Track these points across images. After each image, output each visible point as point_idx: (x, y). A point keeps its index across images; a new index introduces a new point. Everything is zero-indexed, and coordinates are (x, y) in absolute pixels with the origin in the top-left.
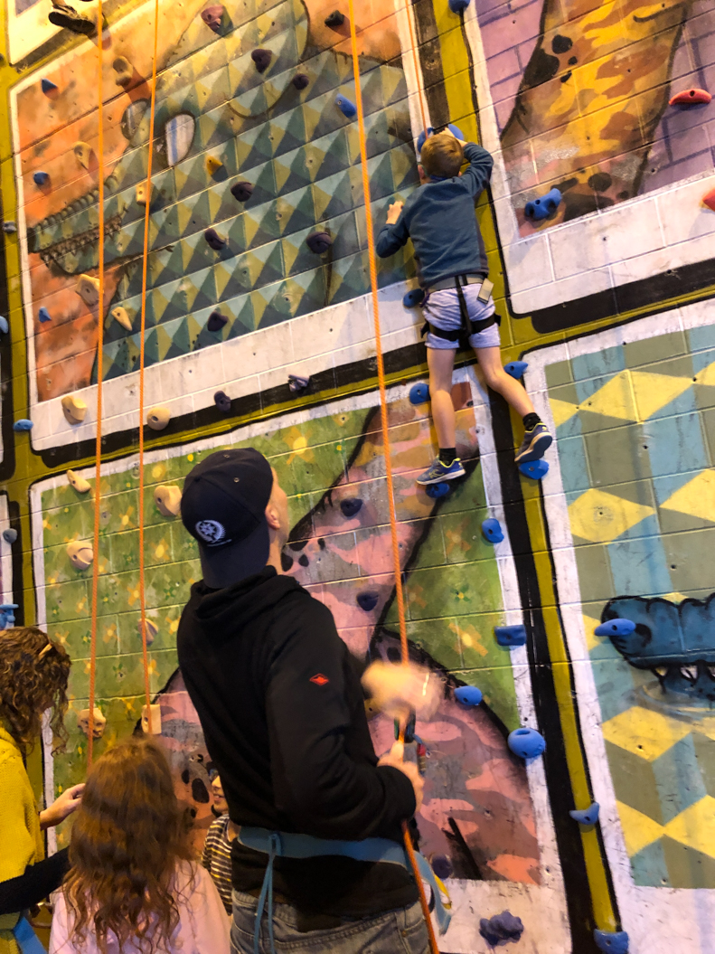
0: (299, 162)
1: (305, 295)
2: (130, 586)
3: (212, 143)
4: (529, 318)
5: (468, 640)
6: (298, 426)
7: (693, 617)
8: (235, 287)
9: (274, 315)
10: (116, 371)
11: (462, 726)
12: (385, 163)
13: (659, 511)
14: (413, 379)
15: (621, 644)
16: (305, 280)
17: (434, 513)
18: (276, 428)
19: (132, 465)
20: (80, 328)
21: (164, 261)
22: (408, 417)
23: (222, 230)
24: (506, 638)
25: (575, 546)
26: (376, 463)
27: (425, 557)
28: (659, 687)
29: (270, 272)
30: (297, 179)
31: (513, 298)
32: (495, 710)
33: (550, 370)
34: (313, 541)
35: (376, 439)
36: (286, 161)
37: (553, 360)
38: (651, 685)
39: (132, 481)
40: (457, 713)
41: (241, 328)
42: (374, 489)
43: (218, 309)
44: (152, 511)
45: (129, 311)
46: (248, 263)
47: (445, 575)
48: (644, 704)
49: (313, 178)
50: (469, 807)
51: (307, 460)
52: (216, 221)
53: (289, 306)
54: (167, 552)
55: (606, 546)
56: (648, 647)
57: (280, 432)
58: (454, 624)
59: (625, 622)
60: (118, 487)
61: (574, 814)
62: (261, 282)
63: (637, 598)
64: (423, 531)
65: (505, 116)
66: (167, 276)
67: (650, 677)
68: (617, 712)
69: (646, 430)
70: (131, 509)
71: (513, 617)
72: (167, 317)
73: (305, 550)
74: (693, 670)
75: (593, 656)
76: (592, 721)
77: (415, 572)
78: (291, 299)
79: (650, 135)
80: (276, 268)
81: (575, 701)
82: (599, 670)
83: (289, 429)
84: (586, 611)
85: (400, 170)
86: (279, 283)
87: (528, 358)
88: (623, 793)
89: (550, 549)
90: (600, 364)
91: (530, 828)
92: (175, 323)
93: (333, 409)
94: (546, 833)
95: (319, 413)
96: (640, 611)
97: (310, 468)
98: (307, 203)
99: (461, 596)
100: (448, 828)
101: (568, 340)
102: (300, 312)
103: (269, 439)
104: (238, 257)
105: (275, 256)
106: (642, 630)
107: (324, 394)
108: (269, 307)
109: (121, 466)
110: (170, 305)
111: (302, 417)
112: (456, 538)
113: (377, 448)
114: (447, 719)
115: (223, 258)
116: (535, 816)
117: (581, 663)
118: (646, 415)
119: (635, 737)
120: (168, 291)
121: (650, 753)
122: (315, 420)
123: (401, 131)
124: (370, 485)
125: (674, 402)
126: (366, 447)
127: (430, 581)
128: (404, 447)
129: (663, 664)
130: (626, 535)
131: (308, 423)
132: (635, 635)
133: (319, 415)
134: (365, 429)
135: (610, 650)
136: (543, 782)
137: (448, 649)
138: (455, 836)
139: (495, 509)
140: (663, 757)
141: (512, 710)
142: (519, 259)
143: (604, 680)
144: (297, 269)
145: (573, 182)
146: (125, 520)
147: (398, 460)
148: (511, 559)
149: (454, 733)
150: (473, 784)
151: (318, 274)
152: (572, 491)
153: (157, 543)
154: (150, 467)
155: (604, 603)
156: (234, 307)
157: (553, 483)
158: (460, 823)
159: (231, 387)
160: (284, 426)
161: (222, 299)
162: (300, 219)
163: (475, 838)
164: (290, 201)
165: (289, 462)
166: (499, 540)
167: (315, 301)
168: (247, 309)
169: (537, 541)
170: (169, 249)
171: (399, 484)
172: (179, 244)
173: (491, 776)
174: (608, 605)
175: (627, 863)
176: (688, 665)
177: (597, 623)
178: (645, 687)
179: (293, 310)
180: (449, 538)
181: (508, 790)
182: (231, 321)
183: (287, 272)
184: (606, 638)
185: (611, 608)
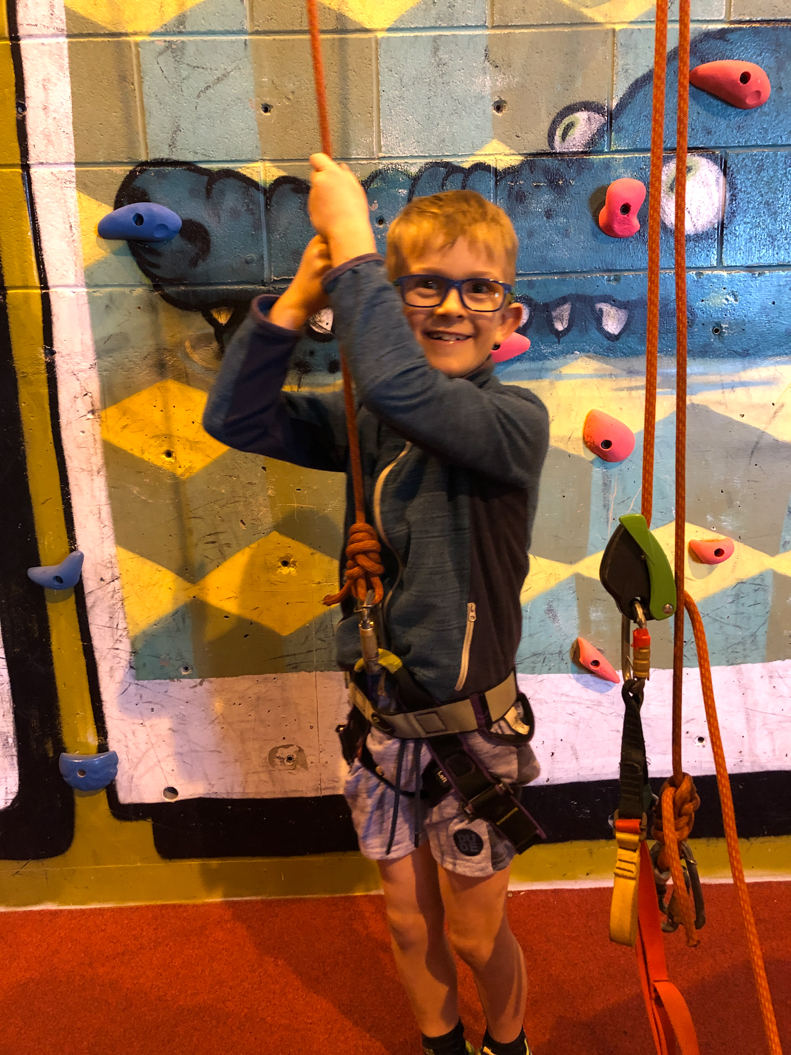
7: (290, 213)
15: (150, 258)
25: (68, 36)
28: (215, 345)
38: (200, 341)
48: (185, 377)
55: (137, 44)
56: (202, 267)
61: (35, 573)
63: (190, 166)
67: (198, 325)
75: (92, 280)
76: (83, 406)
81: (51, 367)
84: (83, 185)
89: (14, 37)
96: (193, 193)
106: (194, 232)
117: (67, 292)
119: (161, 436)
121: (186, 463)
129: (224, 302)
130: (180, 24)
132: (178, 242)
135: (128, 265)
140: (209, 470)
143: (111, 326)
155: (122, 171)
174: (131, 176)
175: (125, 646)
177: (104, 211)
178: (187, 344)
184: (121, 244)
185: (138, 183)
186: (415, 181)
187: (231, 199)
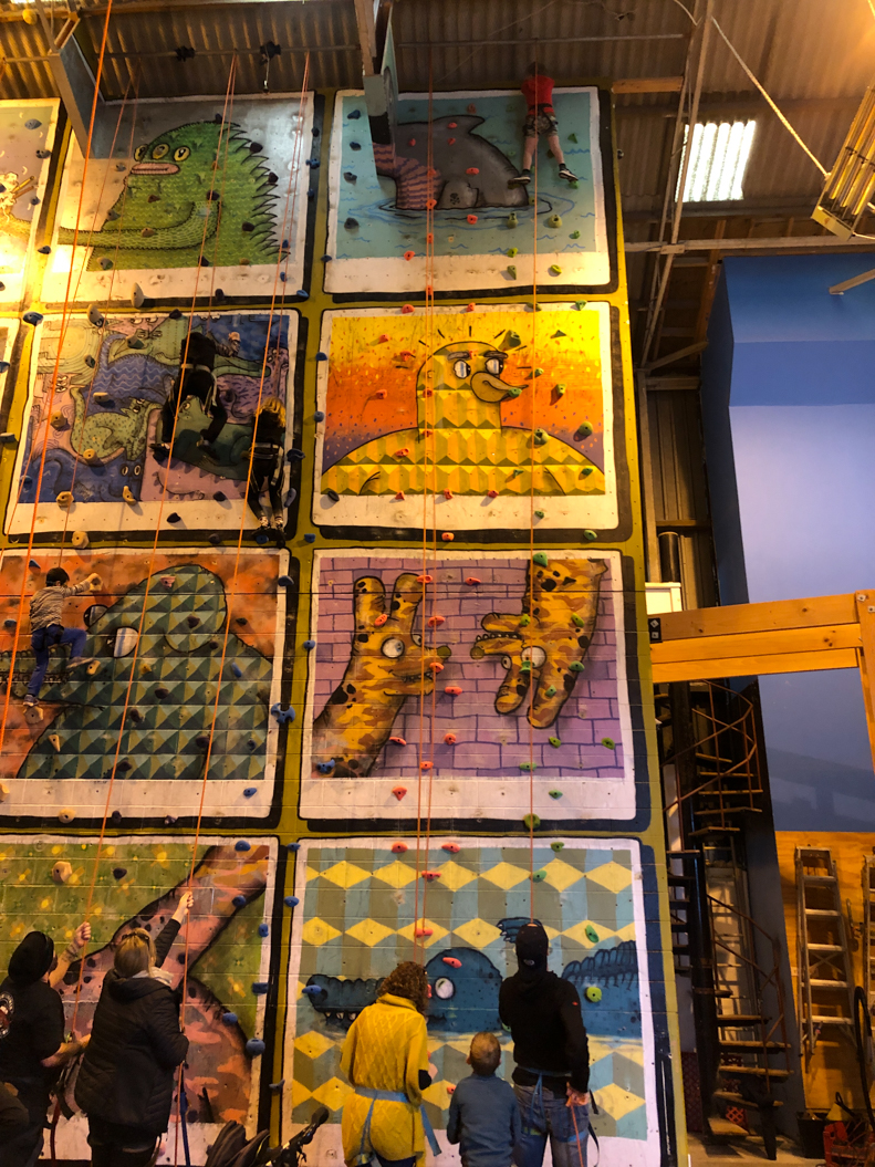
0: (201, 690)
1: (186, 769)
2: (14, 924)
3: (148, 654)
4: (306, 822)
5: (237, 988)
6: (163, 845)
7: (347, 988)
8: (142, 748)
9: (164, 774)
10: (38, 775)
11: (222, 1035)
12: (251, 711)
13: (344, 935)
14: (239, 836)
16: (189, 760)
17: (234, 914)
18: (149, 842)
19: (37, 841)
20: (17, 736)
21: (95, 715)
22: (231, 856)
23: (142, 711)
24: (258, 989)
25: (302, 944)
26: (207, 878)
27: (223, 938)
29: (167, 748)
30: (197, 699)
31: (301, 808)
32: (243, 1028)
33: (311, 851)
34: (157, 917)
35: (209, 864)
36: (194, 686)
37: (313, 847)
38: (322, 1021)
39: (34, 852)
40: (222, 1028)
41: (140, 774)
42: (203, 893)
43: (126, 758)
44: (45, 876)
45: (60, 738)
46: (154, 737)
47: (232, 950)
48: (317, 1030)
49: (208, 702)
50: (216, 1082)
51: (164, 867)
52: (138, 704)
53: (175, 772)
54: (51, 905)
55: (317, 948)
57: (150, 846)
58: (231, 978)
59: (316, 987)
60: (22, 853)
61: (272, 1085)
62: (159, 751)
63: (325, 976)
64: (226, 922)
65: (318, 714)
66: (95, 725)
67: (323, 1017)
68: (303, 1033)
69: (347, 894)
70: (29, 871)
71: (264, 978)
72: (88, 751)
73: (150, 922)
74: (342, 1015)
75: (298, 1003)
76: (291, 1037)
77: (216, 945)
78: (177, 768)
79: (379, 750)
80: (172, 746)
81: (285, 1026)
82: (299, 1011)
83: (156, 845)
84: (300, 979)
85: (258, 719)
86: (173, 756)
87: (301, 842)
88: (296, 1077)
89: (290, 945)
90: (334, 854)
91: (246, 1093)
92: (95, 758)
93: (188, 840)
94: (254, 1097)
95: (179, 840)
97: (165, 872)
98: (201, 715)
99: (239, 963)
100: (201, 1094)
101: (322, 838)
102: (182, 777)
103: (143, 848)
104: (149, 731)
105: (174, 738)
106: (324, 992)
107: (184, 830)
108: (162, 768)
109: (28, 840)
110: (92, 745)
111: (167, 840)
112: (243, 931)
113: (209, 870)
114: (215, 1031)
115: (138, 728)
116: (251, 1087)
117: (292, 1007)
118: (349, 885)
119: (309, 1047)
120: (94, 735)
121: (313, 1055)
122: (175, 844)
123: (264, 697)
124: (201, 891)
125: (361, 883)
126: (203, 868)
127: (223, 952)
128: (226, 873)
129: (329, 1010)
130: (327, 944)
131: (170, 844)
133: (178, 842)
134: (205, 857)
135: (307, 1000)
136: (259, 1068)
137: (225, 991)
138: (204, 1099)
139: (267, 919)
140: (320, 1057)
141: (252, 1028)
142: (309, 789)
143: (301, 1016)
144: (186, 751)
145: (342, 759)
146: (22, 877)
147: (219, 880)
148: (269, 946)
149: (217, 1039)
150: (221, 1069)
151: (198, 759)
152: (307, 917)
153: (44, 897)
154: (51, 846)
156: (139, 760)
157: (299, 910)
158: (208, 1091)
159: (124, 809)
160: (154, 842)
161: (131, 753)
162: (194, 723)
163: (214, 1099)
164: (190, 711)
165: (152, 865)
166: (266, 935)
167: (193, 773)
168: (147, 764)
169: (285, 939)
170: (101, 708)
171: (219, 893)
172: (109, 709)
173: (232, 1065)
175: (291, 1112)
176: (341, 1012)
177: (304, 986)
178: (319, 1021)
179: (177, 774)
180: (239, 929)
181: (240, 1073)
182: (134, 769)
183: (179, 750)
186: (377, 982)
187: (333, 985)
